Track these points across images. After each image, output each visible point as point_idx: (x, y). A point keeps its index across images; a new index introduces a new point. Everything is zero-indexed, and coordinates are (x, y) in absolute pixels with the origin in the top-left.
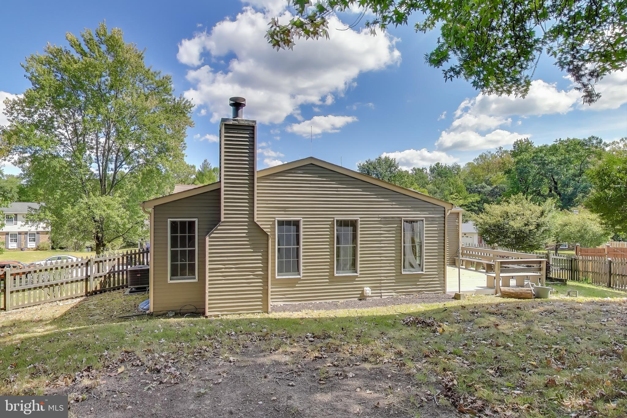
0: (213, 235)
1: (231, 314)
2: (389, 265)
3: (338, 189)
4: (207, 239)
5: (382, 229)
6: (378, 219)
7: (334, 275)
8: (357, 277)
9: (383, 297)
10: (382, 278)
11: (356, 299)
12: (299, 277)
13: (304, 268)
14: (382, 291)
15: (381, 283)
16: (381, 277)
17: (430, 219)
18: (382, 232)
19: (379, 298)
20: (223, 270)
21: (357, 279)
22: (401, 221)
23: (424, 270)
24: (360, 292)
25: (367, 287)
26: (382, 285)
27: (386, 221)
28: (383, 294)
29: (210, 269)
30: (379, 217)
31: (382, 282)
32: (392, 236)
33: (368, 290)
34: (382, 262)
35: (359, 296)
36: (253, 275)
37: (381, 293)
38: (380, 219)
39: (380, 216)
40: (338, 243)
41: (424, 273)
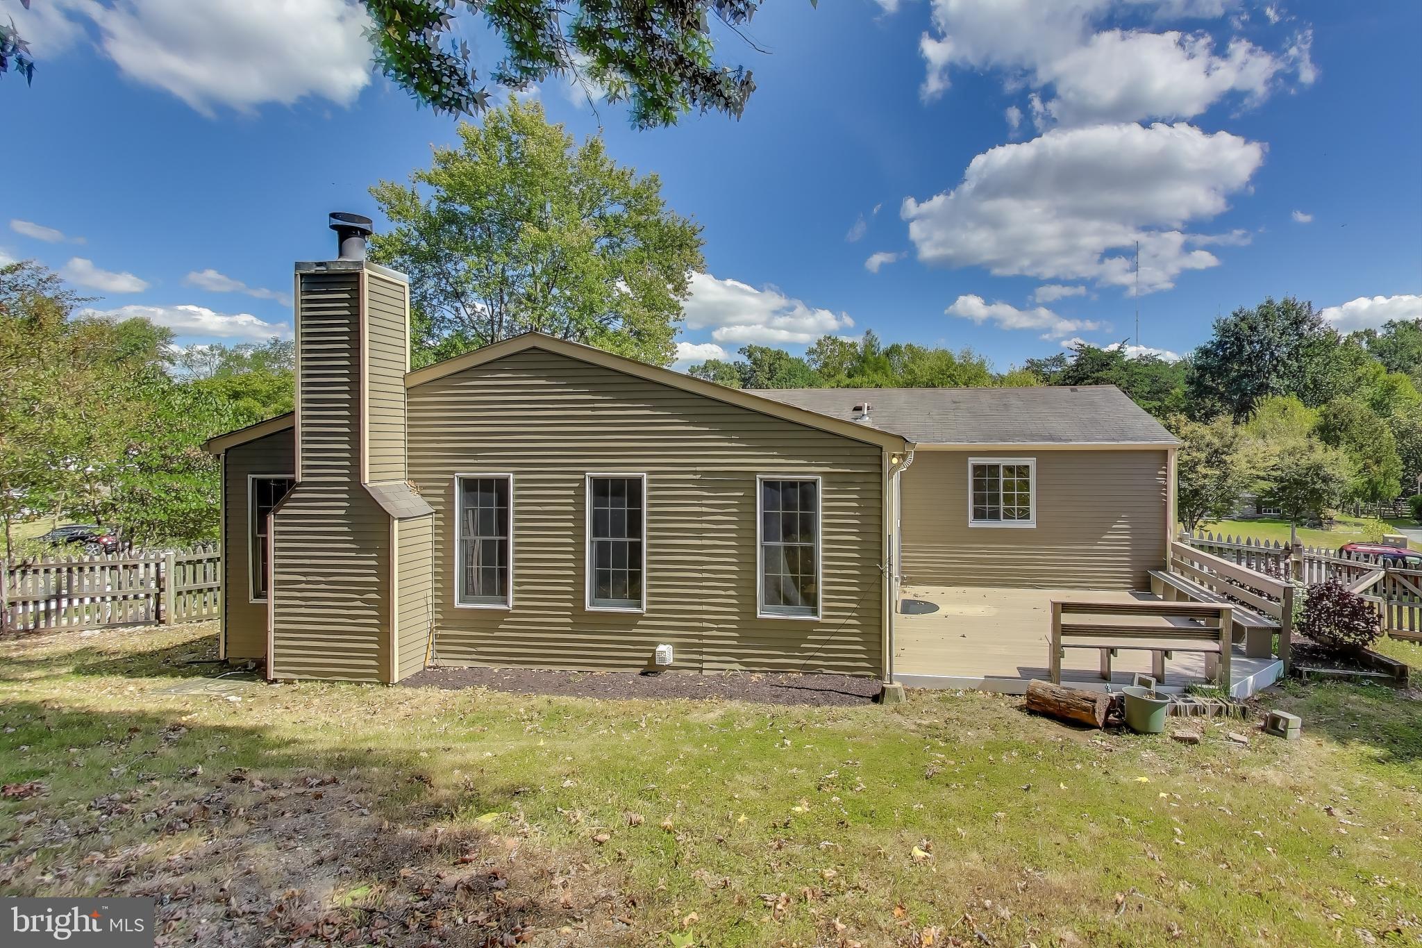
0: (282, 512)
1: (316, 681)
2: (723, 593)
3: (596, 405)
4: (271, 519)
5: (704, 502)
6: (694, 477)
7: (584, 608)
8: (640, 616)
9: (705, 672)
10: (705, 624)
11: (636, 671)
12: (504, 607)
13: (517, 588)
14: (705, 657)
15: (702, 637)
16: (701, 620)
17: (836, 478)
18: (704, 509)
19: (697, 672)
20: (303, 586)
21: (640, 622)
22: (755, 482)
23: (821, 612)
24: (648, 655)
25: (663, 643)
26: (705, 641)
27: (715, 482)
28: (705, 665)
29: (278, 582)
30: (695, 473)
31: (704, 633)
32: (728, 520)
33: (666, 652)
34: (704, 584)
35: (645, 663)
36: (362, 601)
37: (701, 661)
38: (698, 477)
39: (698, 469)
40: (599, 534)
41: (820, 619)
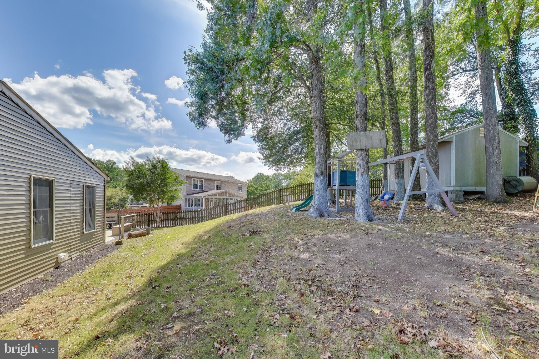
2: (76, 227)
6: (69, 182)
7: (30, 247)
8: (53, 244)
9: (73, 259)
10: (72, 241)
11: (52, 269)
14: (72, 253)
15: (71, 246)
16: (70, 239)
17: (98, 186)
19: (71, 260)
21: (52, 247)
22: (84, 185)
24: (55, 260)
25: (61, 253)
26: (72, 247)
27: (74, 185)
30: (69, 180)
31: (71, 244)
32: (78, 199)
33: (62, 256)
34: (71, 225)
35: (54, 264)
37: (71, 256)
40: (35, 207)
41: (95, 230)
